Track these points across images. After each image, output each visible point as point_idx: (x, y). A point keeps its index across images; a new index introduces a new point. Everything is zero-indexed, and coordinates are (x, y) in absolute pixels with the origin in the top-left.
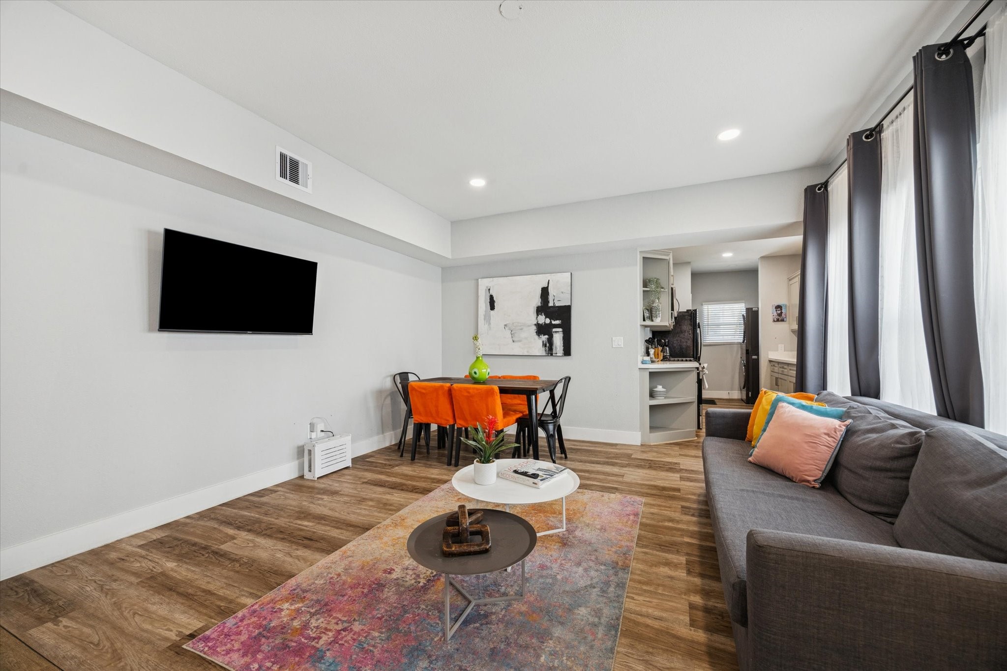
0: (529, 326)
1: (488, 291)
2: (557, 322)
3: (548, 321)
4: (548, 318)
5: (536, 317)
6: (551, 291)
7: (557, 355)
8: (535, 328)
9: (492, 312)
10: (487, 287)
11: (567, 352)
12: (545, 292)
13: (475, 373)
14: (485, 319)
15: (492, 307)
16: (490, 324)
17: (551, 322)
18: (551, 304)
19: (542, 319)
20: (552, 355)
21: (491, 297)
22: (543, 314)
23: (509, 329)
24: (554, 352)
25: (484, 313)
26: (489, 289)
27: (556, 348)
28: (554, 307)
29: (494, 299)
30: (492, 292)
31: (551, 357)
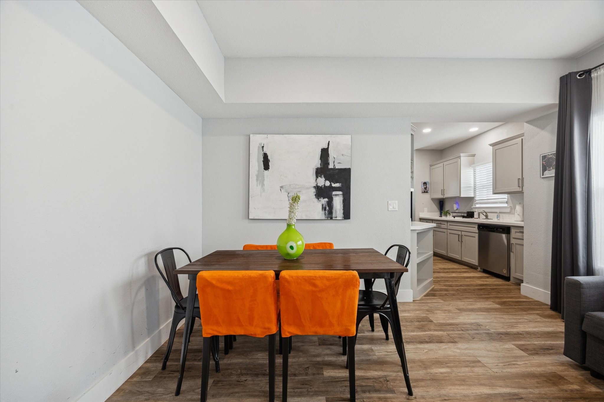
0: (308, 188)
1: (261, 149)
2: (337, 185)
3: (328, 183)
4: (328, 180)
5: (315, 179)
6: (332, 153)
7: (337, 218)
8: (314, 190)
9: (266, 172)
10: (261, 144)
11: (347, 215)
12: (325, 153)
13: (292, 248)
14: (257, 180)
15: (266, 166)
16: (263, 185)
17: (331, 185)
18: (331, 166)
19: (322, 182)
20: (331, 218)
21: (265, 156)
22: (323, 176)
23: (286, 191)
24: (334, 215)
25: (256, 173)
26: (263, 147)
27: (336, 211)
28: (334, 169)
29: (269, 158)
30: (266, 150)
31: (331, 221)
